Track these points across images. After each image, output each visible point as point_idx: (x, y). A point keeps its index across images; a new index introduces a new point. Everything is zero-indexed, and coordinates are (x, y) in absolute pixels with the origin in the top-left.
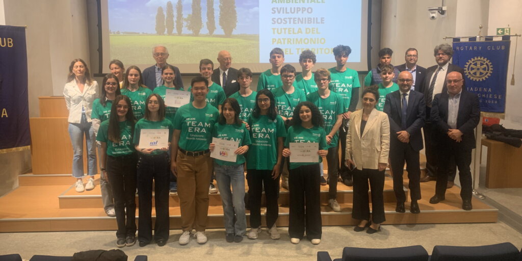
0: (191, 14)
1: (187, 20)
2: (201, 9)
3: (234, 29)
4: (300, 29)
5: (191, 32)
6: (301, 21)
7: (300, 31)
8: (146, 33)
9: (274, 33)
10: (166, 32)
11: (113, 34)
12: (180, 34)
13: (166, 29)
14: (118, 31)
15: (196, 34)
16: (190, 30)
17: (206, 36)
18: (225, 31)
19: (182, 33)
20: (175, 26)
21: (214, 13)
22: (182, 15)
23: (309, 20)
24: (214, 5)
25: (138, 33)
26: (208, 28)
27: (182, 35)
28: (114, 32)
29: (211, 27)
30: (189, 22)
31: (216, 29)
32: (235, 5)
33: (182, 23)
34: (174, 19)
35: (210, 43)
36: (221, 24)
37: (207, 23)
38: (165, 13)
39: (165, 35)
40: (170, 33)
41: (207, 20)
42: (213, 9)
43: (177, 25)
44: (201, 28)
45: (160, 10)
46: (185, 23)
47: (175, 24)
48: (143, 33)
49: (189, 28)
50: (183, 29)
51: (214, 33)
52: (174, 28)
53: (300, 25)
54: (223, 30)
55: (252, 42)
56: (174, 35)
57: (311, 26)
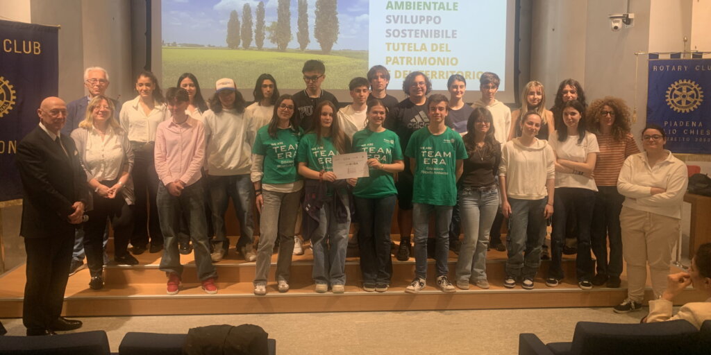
0: (276, 21)
1: (270, 29)
2: (289, 14)
3: (334, 44)
4: (423, 44)
5: (275, 46)
6: (425, 34)
7: (424, 47)
8: (214, 46)
9: (389, 49)
10: (241, 45)
11: (166, 46)
12: (260, 47)
13: (241, 41)
14: (175, 43)
15: (283, 48)
16: (274, 43)
17: (297, 51)
18: (322, 45)
19: (264, 46)
20: (253, 37)
21: (307, 21)
22: (263, 23)
23: (437, 34)
24: (308, 10)
25: (203, 46)
26: (299, 41)
27: (263, 50)
28: (169, 44)
29: (304, 39)
30: (273, 31)
31: (310, 42)
32: (337, 10)
33: (264, 34)
34: (252, 28)
36: (317, 35)
37: (298, 34)
38: (240, 19)
39: (239, 49)
40: (246, 47)
41: (298, 31)
42: (307, 16)
43: (256, 37)
44: (290, 41)
45: (234, 15)
46: (267, 34)
47: (254, 34)
48: (209, 46)
49: (273, 40)
50: (264, 41)
51: (307, 48)
52: (252, 40)
53: (424, 40)
54: (319, 44)
55: (359, 61)
56: (252, 49)
57: (439, 41)
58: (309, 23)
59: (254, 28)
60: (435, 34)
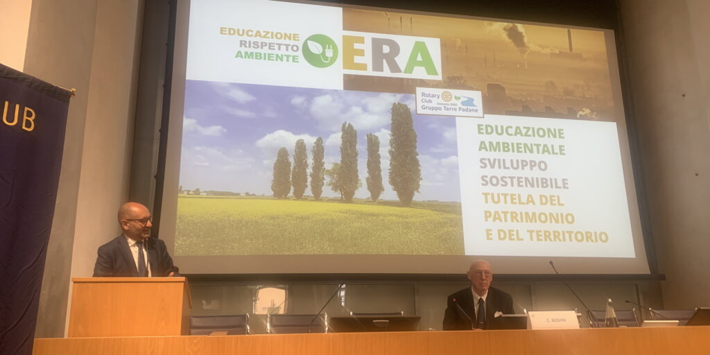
0: (339, 162)
1: (330, 173)
2: (356, 154)
3: (416, 193)
4: (530, 196)
5: (338, 195)
6: (530, 183)
7: (530, 200)
8: (254, 195)
9: (487, 202)
10: (291, 194)
11: (185, 194)
12: (317, 196)
13: (292, 188)
14: (198, 190)
15: (348, 197)
16: (336, 191)
17: (367, 202)
18: (400, 194)
19: (323, 195)
20: (309, 183)
21: (380, 163)
22: (322, 164)
23: (544, 183)
24: (380, 149)
25: (238, 194)
26: (369, 188)
27: (321, 200)
28: (189, 191)
29: (375, 186)
30: (335, 176)
31: (383, 190)
32: (417, 150)
33: (323, 179)
34: (307, 170)
35: (372, 215)
36: (393, 182)
37: (367, 179)
38: (291, 160)
39: (288, 199)
40: (299, 195)
41: (367, 175)
42: (379, 156)
43: (312, 182)
44: (357, 188)
45: (283, 154)
46: (327, 179)
47: (309, 179)
48: (247, 194)
49: (335, 187)
50: (324, 188)
51: (380, 198)
52: (307, 186)
53: (529, 190)
54: (395, 192)
55: (449, 216)
56: (306, 199)
57: (548, 192)
58: (382, 166)
59: (309, 171)
60: (542, 183)
